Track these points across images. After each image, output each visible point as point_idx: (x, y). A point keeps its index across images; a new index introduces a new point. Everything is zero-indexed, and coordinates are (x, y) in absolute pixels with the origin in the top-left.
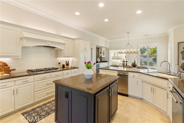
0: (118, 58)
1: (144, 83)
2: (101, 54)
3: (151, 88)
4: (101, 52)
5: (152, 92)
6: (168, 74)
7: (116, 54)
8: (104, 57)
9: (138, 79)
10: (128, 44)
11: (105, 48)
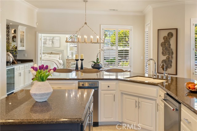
0: (53, 52)
1: (125, 96)
2: (13, 41)
3: (135, 103)
4: (14, 37)
5: (137, 107)
6: (153, 78)
7: (47, 42)
8: (24, 48)
9: (114, 92)
10: (86, 23)
11: (25, 28)
